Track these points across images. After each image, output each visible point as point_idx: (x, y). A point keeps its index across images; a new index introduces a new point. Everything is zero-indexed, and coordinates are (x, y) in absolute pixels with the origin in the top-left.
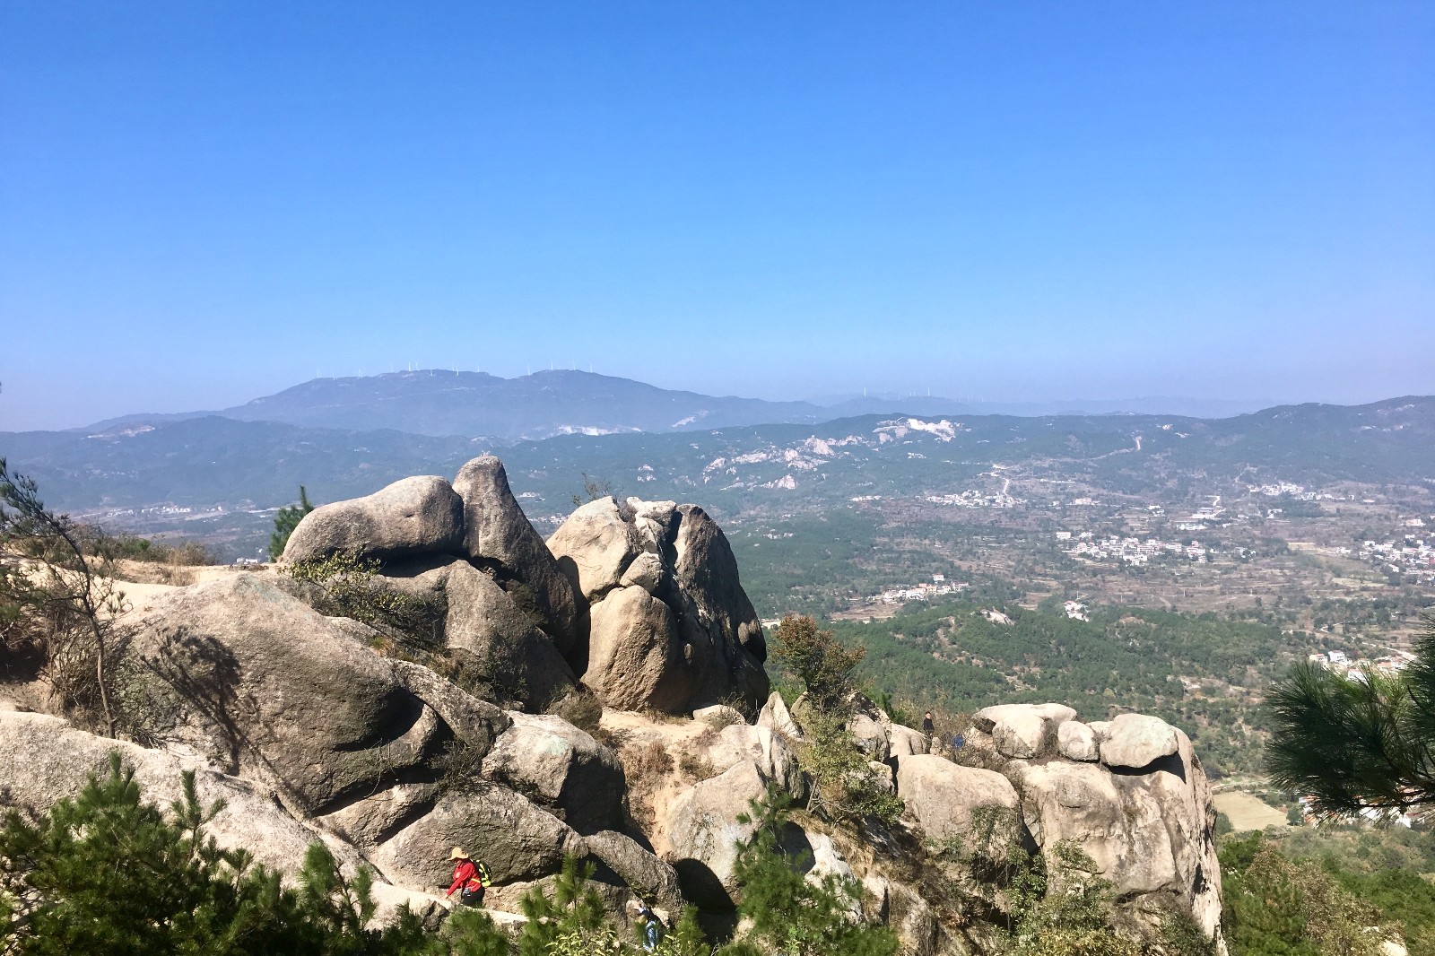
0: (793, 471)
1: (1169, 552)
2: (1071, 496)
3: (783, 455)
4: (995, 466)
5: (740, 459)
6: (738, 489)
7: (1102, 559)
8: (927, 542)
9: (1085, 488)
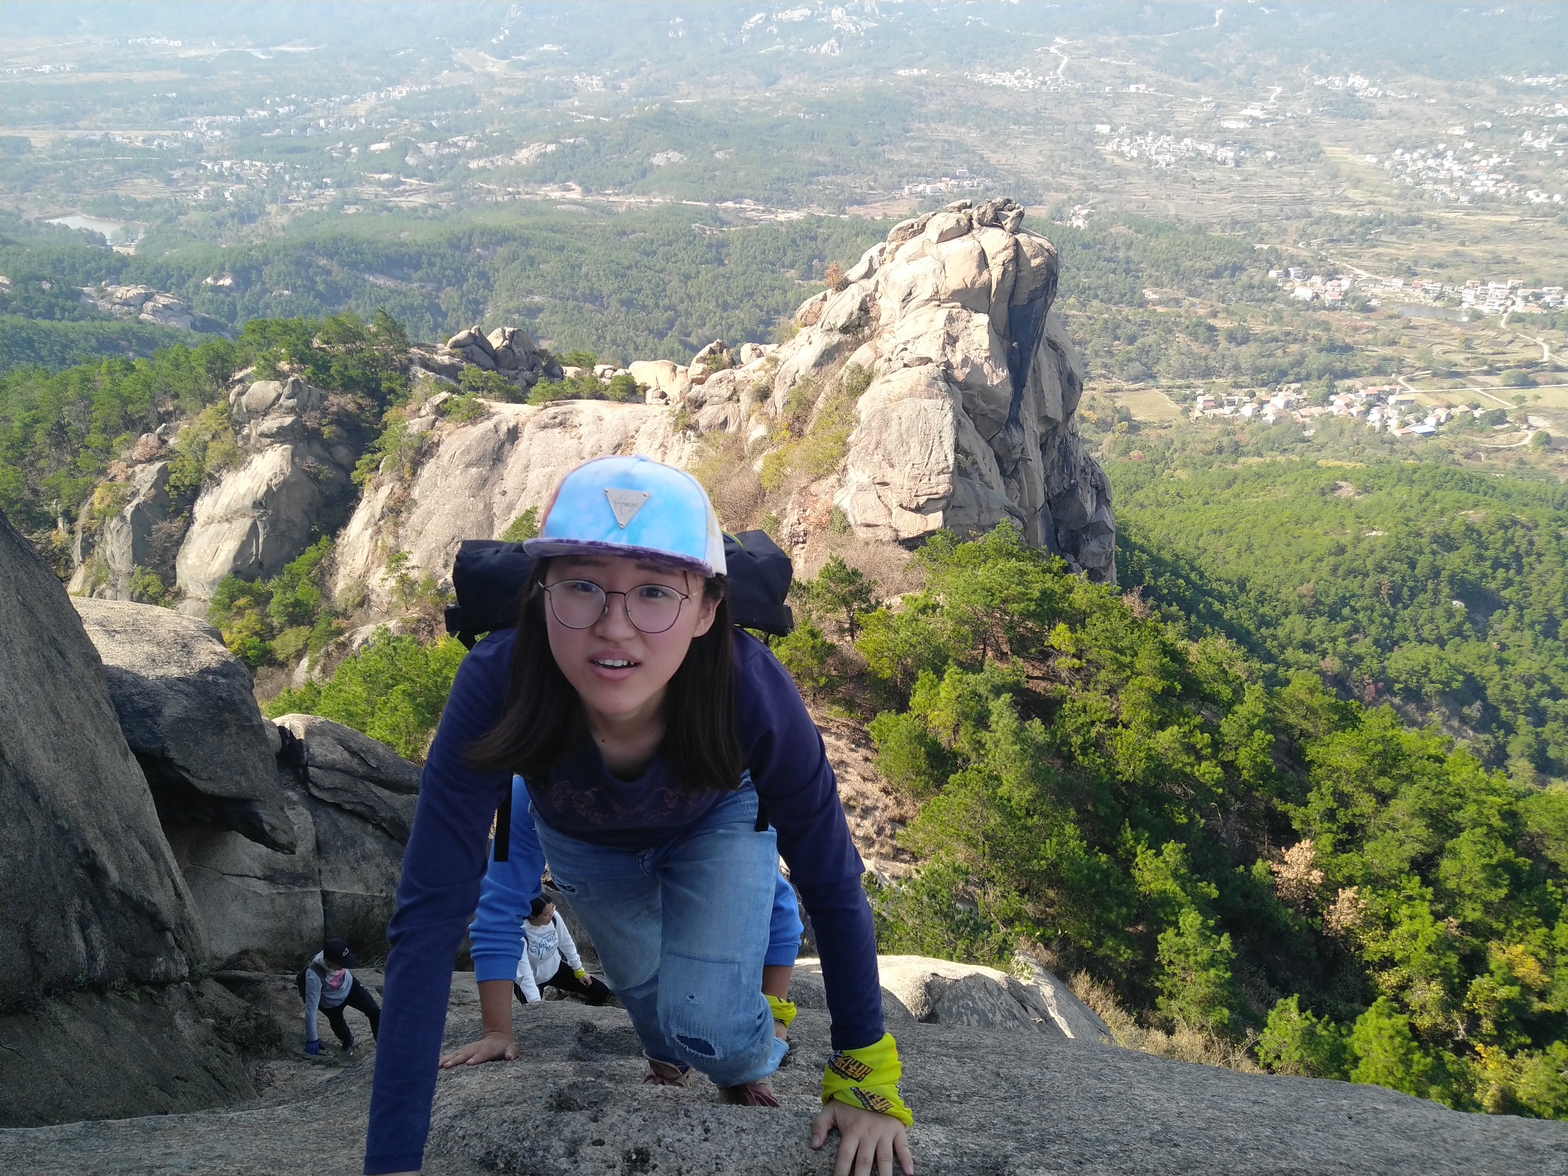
0: (839, 35)
1: (1199, 153)
2: (1128, 82)
3: (830, 13)
4: (1058, 40)
5: (785, 16)
6: (778, 53)
7: (1132, 159)
8: (963, 130)
9: (1147, 71)
